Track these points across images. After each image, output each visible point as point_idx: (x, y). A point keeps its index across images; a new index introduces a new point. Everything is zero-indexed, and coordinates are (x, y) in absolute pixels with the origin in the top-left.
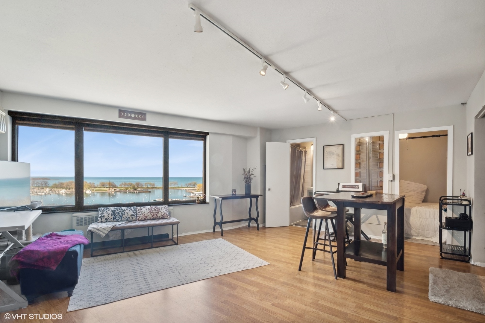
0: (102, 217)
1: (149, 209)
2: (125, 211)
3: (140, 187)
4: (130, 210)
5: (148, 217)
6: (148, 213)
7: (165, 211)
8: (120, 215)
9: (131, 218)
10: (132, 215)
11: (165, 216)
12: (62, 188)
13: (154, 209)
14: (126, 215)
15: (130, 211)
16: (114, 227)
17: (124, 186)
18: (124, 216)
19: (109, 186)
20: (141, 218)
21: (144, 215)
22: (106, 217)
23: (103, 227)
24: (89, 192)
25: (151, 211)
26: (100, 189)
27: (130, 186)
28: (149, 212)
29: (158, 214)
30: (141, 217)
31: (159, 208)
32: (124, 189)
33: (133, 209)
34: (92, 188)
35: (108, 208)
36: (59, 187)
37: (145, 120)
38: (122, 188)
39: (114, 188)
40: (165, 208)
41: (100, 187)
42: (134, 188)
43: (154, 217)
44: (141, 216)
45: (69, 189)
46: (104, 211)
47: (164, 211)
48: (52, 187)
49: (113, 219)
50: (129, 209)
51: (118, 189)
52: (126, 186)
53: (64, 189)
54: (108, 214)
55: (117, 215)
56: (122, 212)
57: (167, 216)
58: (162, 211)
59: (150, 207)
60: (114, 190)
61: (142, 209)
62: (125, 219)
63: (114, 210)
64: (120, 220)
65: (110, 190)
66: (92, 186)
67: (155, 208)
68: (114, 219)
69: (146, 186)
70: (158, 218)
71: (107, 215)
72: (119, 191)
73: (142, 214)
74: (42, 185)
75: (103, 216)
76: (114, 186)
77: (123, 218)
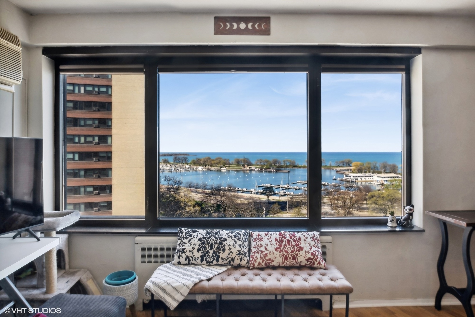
0: (180, 252)
1: (276, 240)
2: (225, 243)
3: (277, 165)
4: (235, 239)
5: (273, 261)
6: (275, 252)
7: (314, 249)
8: (214, 252)
9: (237, 262)
10: (239, 253)
11: (314, 263)
12: (199, 164)
13: (288, 241)
14: (227, 252)
15: (236, 242)
16: (197, 287)
17: (260, 164)
18: (222, 255)
19: (244, 163)
20: (259, 264)
21: (266, 255)
22: (188, 254)
23: (174, 285)
24: (224, 170)
25: (281, 246)
26: (235, 167)
27: (266, 164)
28: (276, 249)
29: (297, 255)
30: (259, 260)
31: (300, 239)
32: (260, 167)
33: (242, 236)
34: (227, 166)
35: (194, 232)
36: (197, 164)
37: (267, 32)
38: (258, 166)
39: (249, 166)
40: (313, 240)
41: (235, 164)
42: (271, 166)
43: (288, 263)
44: (259, 257)
45: (206, 166)
46: (187, 238)
47: (311, 249)
48: (191, 164)
49: (200, 258)
50: (235, 236)
51: (253, 167)
52: (262, 164)
53: (201, 166)
54: (192, 246)
55: (208, 252)
56: (220, 243)
57: (319, 263)
58: (306, 248)
59: (280, 234)
60: (248, 168)
61: (261, 240)
62: (226, 262)
63: (203, 237)
64: (215, 262)
65: (245, 168)
66: (227, 163)
67: (291, 238)
68: (202, 260)
69: (285, 164)
70: (298, 265)
71: (190, 248)
72: (254, 170)
73: (262, 252)
74: (183, 161)
75: (183, 251)
76: (250, 164)
77: (220, 259)
